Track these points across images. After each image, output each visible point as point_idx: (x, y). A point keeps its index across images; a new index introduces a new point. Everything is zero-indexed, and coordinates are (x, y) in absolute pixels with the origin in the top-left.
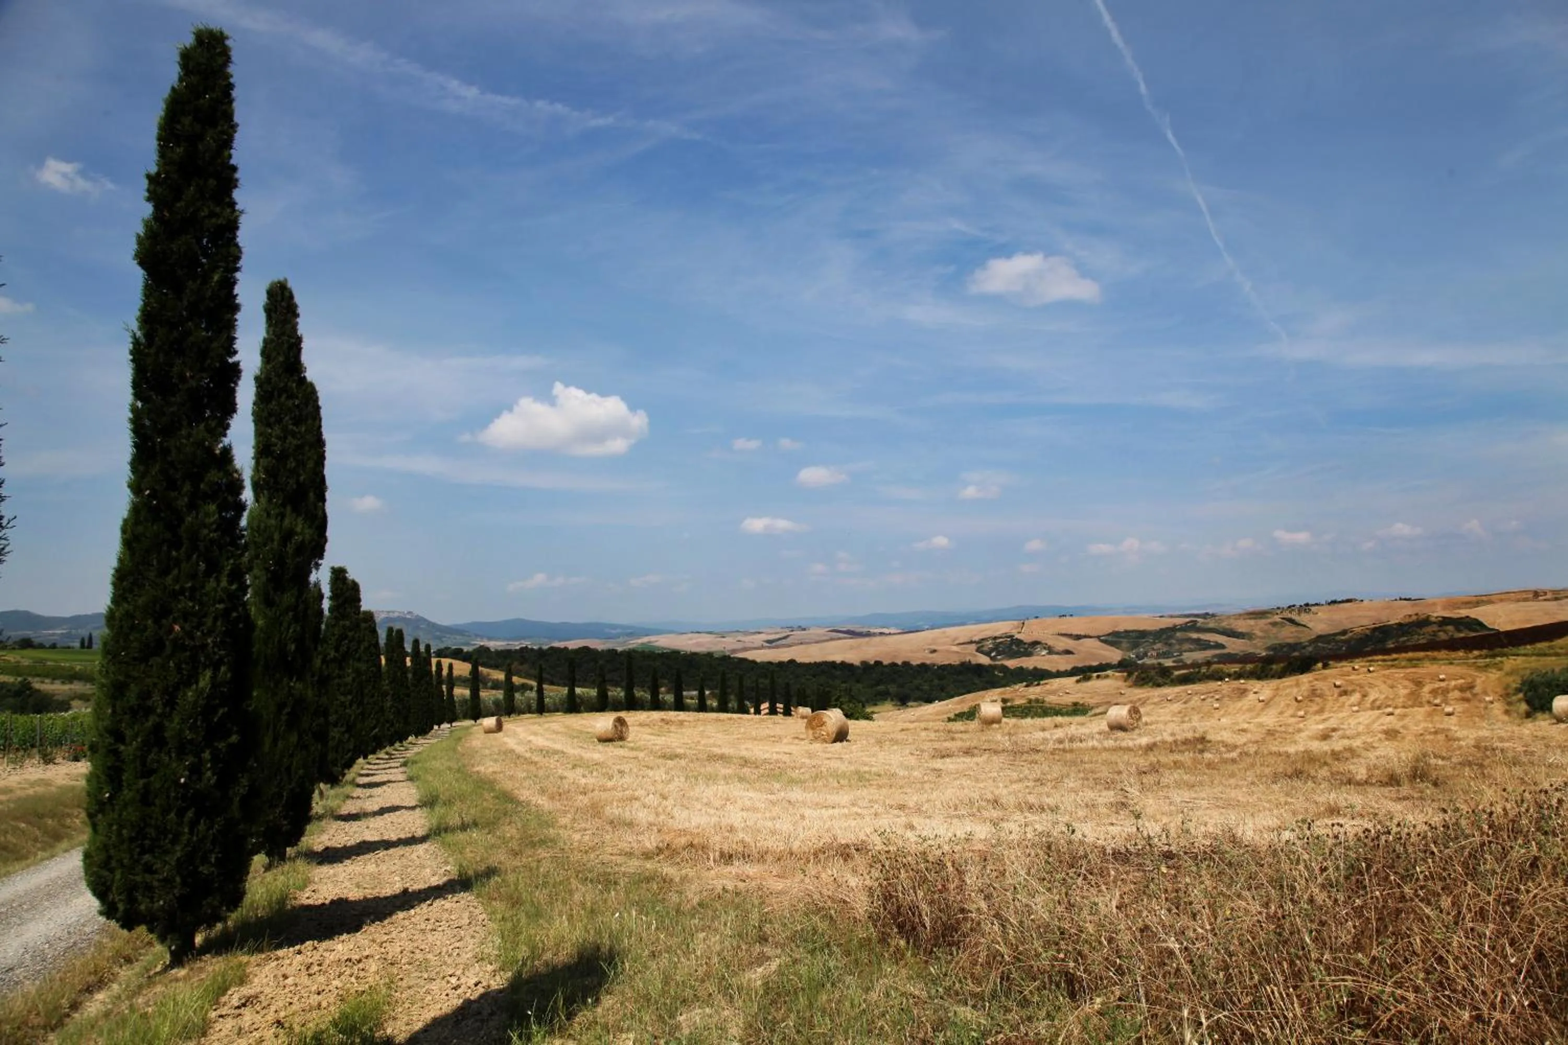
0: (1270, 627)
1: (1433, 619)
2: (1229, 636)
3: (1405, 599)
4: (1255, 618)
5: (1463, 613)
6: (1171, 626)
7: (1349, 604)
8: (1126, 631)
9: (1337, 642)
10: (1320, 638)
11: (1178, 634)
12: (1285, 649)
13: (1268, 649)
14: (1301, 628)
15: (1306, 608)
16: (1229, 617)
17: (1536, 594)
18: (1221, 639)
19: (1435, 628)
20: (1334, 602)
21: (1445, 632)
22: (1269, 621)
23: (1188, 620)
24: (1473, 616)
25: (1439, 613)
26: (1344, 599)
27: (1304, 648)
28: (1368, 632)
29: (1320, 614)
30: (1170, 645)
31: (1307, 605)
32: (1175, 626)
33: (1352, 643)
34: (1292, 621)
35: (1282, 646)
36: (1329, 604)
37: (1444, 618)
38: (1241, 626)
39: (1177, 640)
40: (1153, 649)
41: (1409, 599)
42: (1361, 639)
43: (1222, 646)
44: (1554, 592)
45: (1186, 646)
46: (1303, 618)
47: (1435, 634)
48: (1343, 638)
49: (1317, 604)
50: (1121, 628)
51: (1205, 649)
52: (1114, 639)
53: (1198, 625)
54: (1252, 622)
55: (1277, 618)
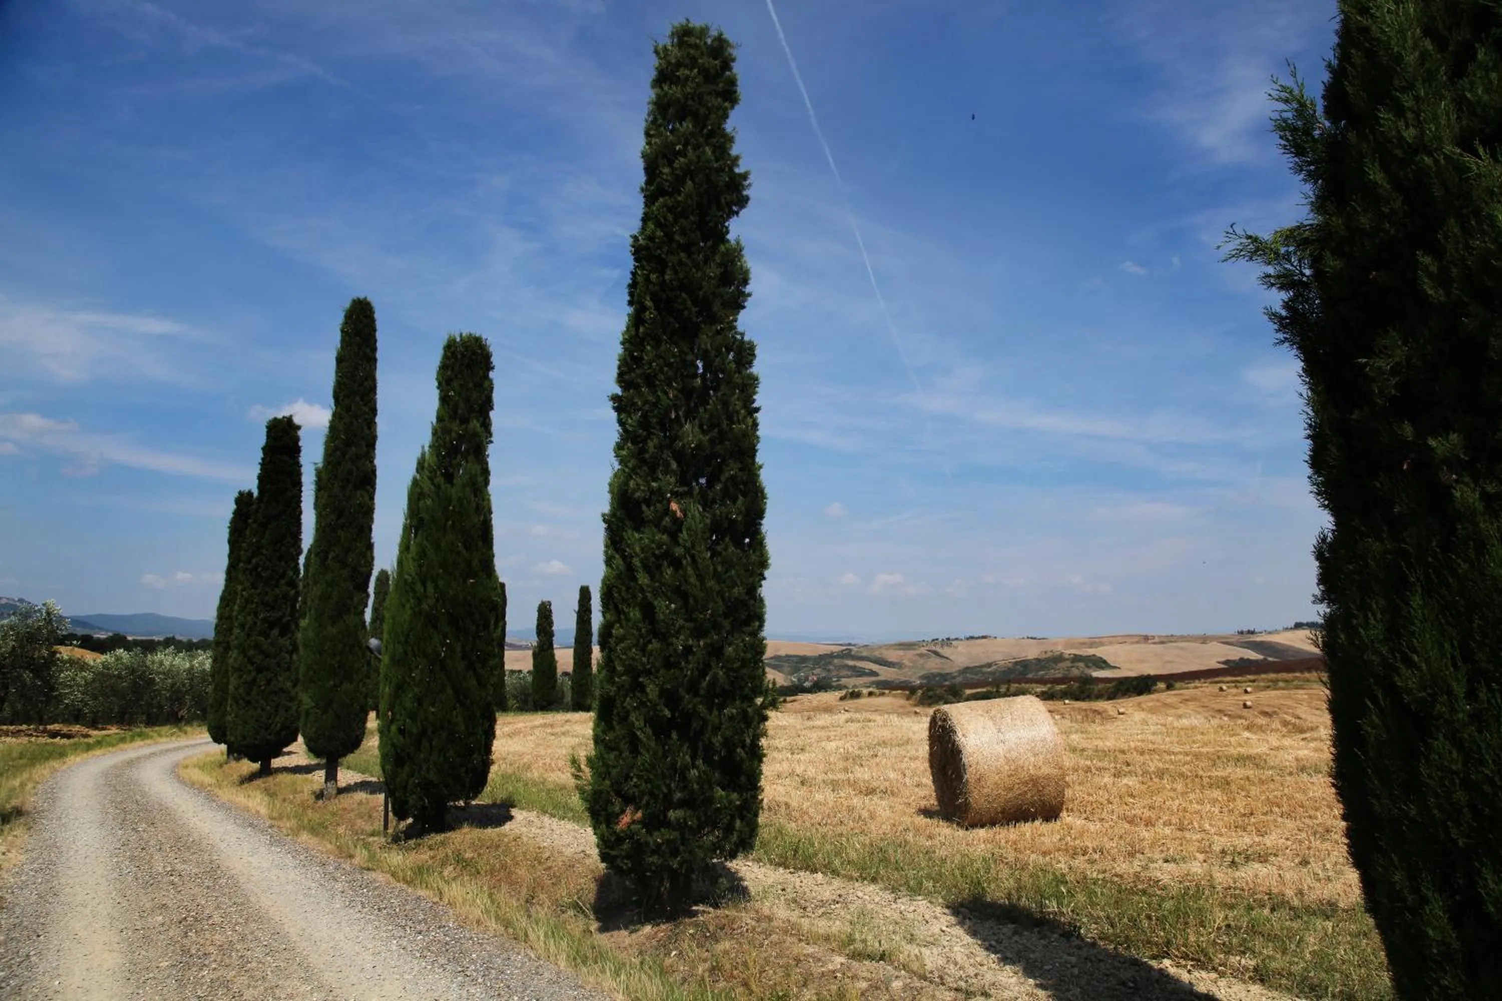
0: (917, 658)
1: (1067, 656)
2: (881, 665)
3: (1032, 638)
4: (904, 649)
5: (1090, 652)
6: (829, 653)
7: (984, 640)
8: (787, 656)
9: (984, 673)
10: (967, 670)
11: (836, 661)
12: (937, 679)
13: (922, 677)
14: (943, 660)
15: (948, 642)
16: (881, 647)
17: (1146, 638)
18: (875, 667)
19: (1068, 664)
20: (972, 638)
21: (1077, 668)
22: (918, 652)
23: (844, 648)
24: (1099, 655)
25: (1069, 652)
26: (981, 635)
27: (954, 678)
28: (1010, 665)
29: (960, 648)
30: (829, 670)
31: (948, 639)
32: (832, 653)
33: (997, 675)
34: (936, 653)
35: (934, 675)
36: (968, 639)
37: (1075, 655)
38: (892, 656)
39: (835, 667)
40: (813, 674)
41: (1035, 638)
42: (1004, 671)
43: (874, 674)
44: (1159, 637)
45: (844, 672)
46: (945, 651)
47: (1069, 669)
48: (989, 670)
49: (957, 639)
50: (782, 653)
51: (860, 676)
52: (777, 663)
53: (853, 653)
54: (901, 653)
55: (923, 650)
